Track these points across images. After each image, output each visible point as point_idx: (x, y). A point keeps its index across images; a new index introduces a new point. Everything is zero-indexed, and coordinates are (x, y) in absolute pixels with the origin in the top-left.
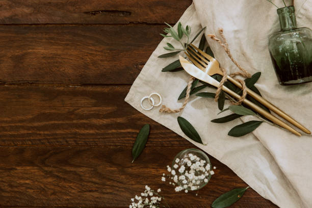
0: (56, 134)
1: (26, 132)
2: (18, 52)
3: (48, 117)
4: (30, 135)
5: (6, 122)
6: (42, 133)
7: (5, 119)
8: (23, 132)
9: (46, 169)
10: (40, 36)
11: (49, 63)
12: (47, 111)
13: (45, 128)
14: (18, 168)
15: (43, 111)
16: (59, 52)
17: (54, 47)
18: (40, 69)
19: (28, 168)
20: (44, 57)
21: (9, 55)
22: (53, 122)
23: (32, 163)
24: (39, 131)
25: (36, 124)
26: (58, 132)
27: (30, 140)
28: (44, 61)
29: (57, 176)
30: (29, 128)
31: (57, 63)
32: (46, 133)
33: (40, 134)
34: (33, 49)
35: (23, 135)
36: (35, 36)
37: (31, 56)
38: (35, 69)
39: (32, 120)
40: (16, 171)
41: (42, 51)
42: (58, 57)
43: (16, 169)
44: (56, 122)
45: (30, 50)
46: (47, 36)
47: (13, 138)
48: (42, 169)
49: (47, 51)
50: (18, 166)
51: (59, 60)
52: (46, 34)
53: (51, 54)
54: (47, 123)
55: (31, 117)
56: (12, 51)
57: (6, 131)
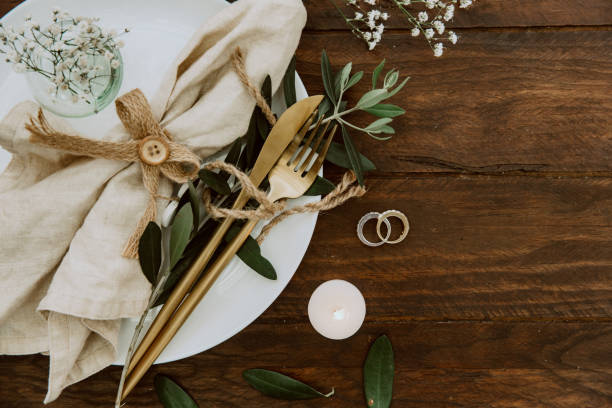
0: (592, 293)
1: (515, 286)
2: (494, 97)
3: (571, 251)
4: (525, 294)
5: (465, 263)
6: (555, 289)
7: (462, 258)
8: (507, 287)
9: (564, 374)
10: (549, 55)
11: (572, 121)
12: (568, 237)
13: (563, 277)
14: (494, 373)
15: (557, 238)
16: (598, 95)
17: (583, 82)
18: (550, 136)
19: (519, 372)
20: (559, 108)
21: (471, 102)
22: (581, 263)
23: (528, 362)
24: (550, 284)
25: (540, 269)
26: (597, 286)
27: (525, 307)
28: (559, 117)
29: (593, 392)
30: (522, 278)
31: (592, 121)
32: (565, 288)
33: (551, 293)
34: (531, 87)
35: (508, 296)
36: (534, 57)
37: (528, 107)
38: (537, 135)
39: (530, 259)
40: (488, 380)
41: (555, 93)
42: (597, 106)
43: (489, 376)
44: (590, 263)
45: (525, 92)
46: (567, 56)
47: (482, 303)
48: (554, 374)
49: (566, 93)
50: (495, 367)
51: (599, 115)
52: (564, 52)
53: (577, 99)
54: (568, 265)
55: (528, 251)
56: (478, 94)
57: (467, 284)
